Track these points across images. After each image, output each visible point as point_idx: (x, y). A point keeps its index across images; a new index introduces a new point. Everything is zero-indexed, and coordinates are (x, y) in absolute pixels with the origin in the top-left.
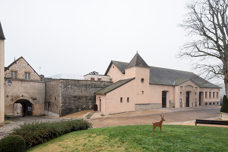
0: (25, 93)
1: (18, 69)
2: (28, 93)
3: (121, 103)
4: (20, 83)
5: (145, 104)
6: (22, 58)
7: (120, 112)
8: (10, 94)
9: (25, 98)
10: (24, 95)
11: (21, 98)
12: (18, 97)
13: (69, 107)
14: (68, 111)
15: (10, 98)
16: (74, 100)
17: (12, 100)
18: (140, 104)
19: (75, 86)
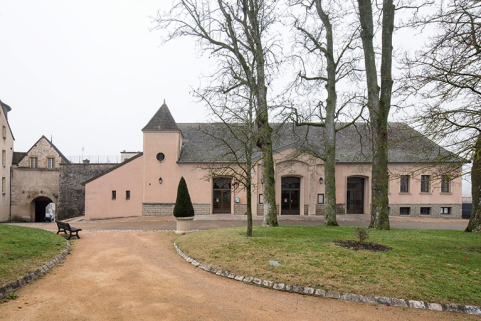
0: (45, 187)
1: (39, 154)
2: (49, 188)
3: (114, 201)
4: (38, 173)
5: (167, 204)
6: (43, 137)
7: (110, 216)
8: (27, 190)
9: (45, 195)
10: (44, 190)
11: (40, 195)
12: (36, 193)
13: (70, 208)
14: (67, 214)
15: (26, 195)
16: (78, 197)
17: (29, 197)
18: (154, 204)
19: (80, 173)
